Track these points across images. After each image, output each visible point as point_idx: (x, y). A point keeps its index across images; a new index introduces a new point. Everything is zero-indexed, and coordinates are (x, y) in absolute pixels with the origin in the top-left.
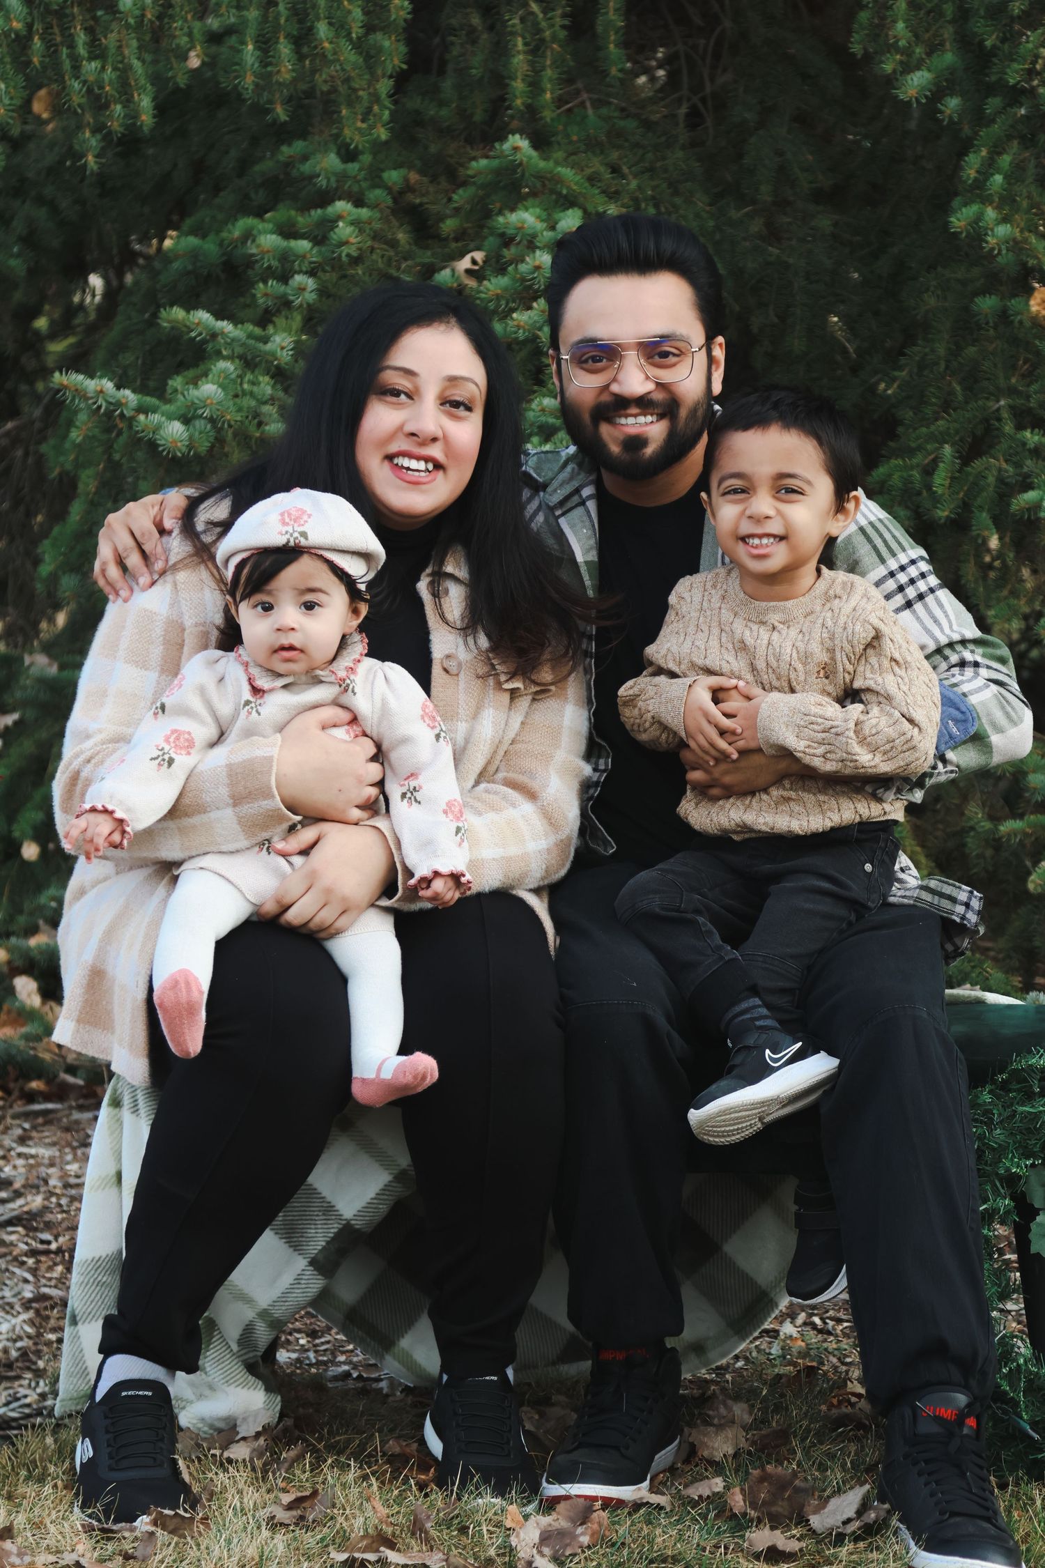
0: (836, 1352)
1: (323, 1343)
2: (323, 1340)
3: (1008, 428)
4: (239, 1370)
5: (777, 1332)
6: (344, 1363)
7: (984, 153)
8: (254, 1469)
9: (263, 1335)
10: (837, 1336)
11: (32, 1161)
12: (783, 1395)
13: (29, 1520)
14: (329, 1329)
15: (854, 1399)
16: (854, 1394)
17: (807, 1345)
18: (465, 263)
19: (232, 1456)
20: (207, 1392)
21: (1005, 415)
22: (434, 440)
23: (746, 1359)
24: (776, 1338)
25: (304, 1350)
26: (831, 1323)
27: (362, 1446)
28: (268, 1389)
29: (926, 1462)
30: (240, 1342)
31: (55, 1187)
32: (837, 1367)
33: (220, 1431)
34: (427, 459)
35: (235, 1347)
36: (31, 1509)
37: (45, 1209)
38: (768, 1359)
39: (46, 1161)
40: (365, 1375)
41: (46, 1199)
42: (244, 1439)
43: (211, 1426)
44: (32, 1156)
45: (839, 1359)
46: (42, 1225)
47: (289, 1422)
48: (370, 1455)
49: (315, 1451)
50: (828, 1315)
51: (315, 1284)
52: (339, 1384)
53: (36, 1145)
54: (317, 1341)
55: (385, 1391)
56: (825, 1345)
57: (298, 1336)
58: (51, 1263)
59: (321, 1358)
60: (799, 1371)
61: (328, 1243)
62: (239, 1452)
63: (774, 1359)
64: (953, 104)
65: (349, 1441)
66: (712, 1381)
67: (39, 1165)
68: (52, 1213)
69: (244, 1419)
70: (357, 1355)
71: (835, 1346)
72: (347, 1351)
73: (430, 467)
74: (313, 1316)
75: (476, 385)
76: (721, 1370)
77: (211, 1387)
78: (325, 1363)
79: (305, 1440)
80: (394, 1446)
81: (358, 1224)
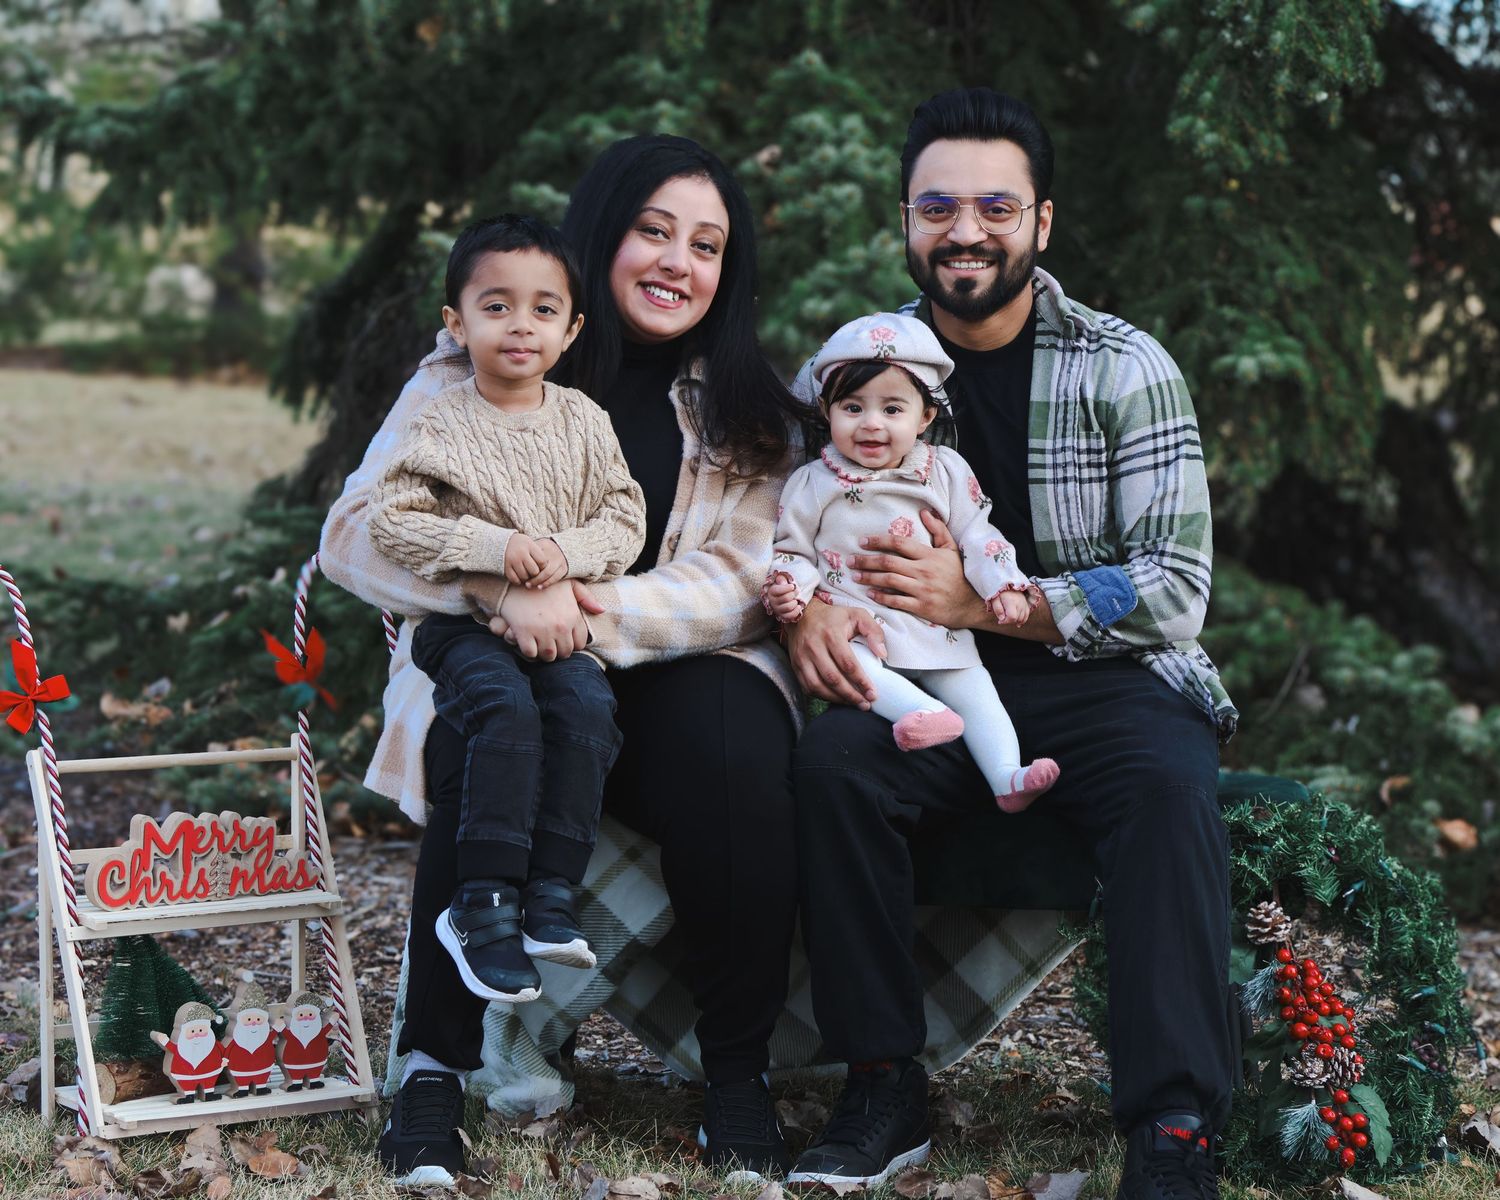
0: (1047, 1064)
1: (616, 1044)
2: (616, 1041)
3: (1210, 304)
4: (539, 1062)
5: (998, 1045)
6: (633, 1060)
7: (1197, 73)
8: (547, 1146)
9: (562, 1032)
10: (1047, 1050)
11: (385, 889)
12: (1001, 1097)
13: (352, 1183)
14: (623, 1032)
15: (1061, 1102)
16: (1062, 1098)
17: (1023, 1057)
18: (764, 156)
19: (529, 1134)
20: (513, 1079)
21: (1209, 294)
22: (685, 275)
23: (971, 1067)
24: (997, 1050)
25: (600, 1048)
26: (1043, 1039)
27: (643, 1129)
28: (565, 1078)
29: (1164, 1174)
30: (541, 1038)
31: (402, 910)
32: (1047, 1076)
33: (522, 1112)
34: (675, 291)
35: (537, 1042)
36: (354, 1173)
37: (393, 927)
38: (989, 1067)
39: (397, 889)
40: (650, 1071)
41: (394, 919)
42: (540, 1120)
43: (515, 1108)
44: (386, 885)
45: (1049, 1069)
46: (389, 940)
47: (580, 1107)
48: (648, 1137)
49: (599, 1131)
50: (1041, 1032)
51: (606, 990)
52: (628, 1077)
53: (391, 875)
54: (612, 1042)
55: (666, 1084)
56: (1038, 1057)
57: (596, 1037)
58: (394, 972)
59: (613, 1056)
60: (1016, 1078)
61: (617, 955)
62: (536, 1131)
63: (995, 1067)
64: (1172, 33)
65: (630, 1125)
66: (942, 1084)
67: (389, 891)
68: (397, 930)
69: (542, 1103)
70: (645, 1055)
71: (1046, 1059)
72: (636, 1051)
73: (677, 297)
74: (609, 1021)
75: (722, 231)
76: (949, 1075)
77: (516, 1075)
78: (616, 1060)
79: (592, 1122)
80: (670, 1131)
81: (643, 939)
